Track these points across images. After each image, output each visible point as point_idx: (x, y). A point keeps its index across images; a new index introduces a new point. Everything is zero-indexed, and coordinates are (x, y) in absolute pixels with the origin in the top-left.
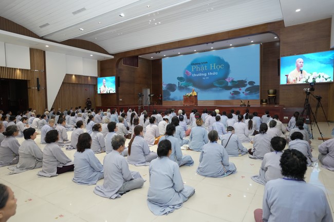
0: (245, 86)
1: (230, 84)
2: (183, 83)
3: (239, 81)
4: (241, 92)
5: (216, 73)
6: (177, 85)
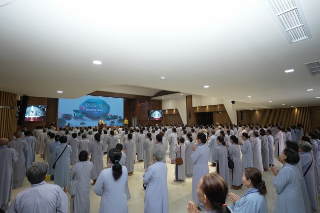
0: (117, 118)
1: (110, 117)
2: (78, 115)
3: (114, 116)
4: (115, 122)
5: (102, 110)
6: (73, 115)
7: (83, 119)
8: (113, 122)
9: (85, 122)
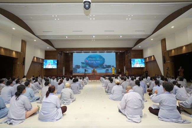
0: (111, 67)
1: (105, 66)
2: (84, 65)
3: (108, 65)
4: (109, 70)
5: (100, 62)
6: (81, 66)
7: (87, 68)
8: (107, 70)
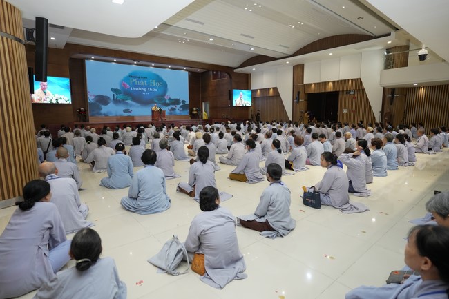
0: (179, 104)
1: (168, 101)
2: (119, 97)
3: (174, 99)
4: (176, 108)
5: (156, 90)
6: (112, 98)
7: (127, 104)
8: (173, 109)
9: (131, 109)
